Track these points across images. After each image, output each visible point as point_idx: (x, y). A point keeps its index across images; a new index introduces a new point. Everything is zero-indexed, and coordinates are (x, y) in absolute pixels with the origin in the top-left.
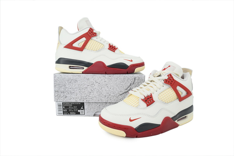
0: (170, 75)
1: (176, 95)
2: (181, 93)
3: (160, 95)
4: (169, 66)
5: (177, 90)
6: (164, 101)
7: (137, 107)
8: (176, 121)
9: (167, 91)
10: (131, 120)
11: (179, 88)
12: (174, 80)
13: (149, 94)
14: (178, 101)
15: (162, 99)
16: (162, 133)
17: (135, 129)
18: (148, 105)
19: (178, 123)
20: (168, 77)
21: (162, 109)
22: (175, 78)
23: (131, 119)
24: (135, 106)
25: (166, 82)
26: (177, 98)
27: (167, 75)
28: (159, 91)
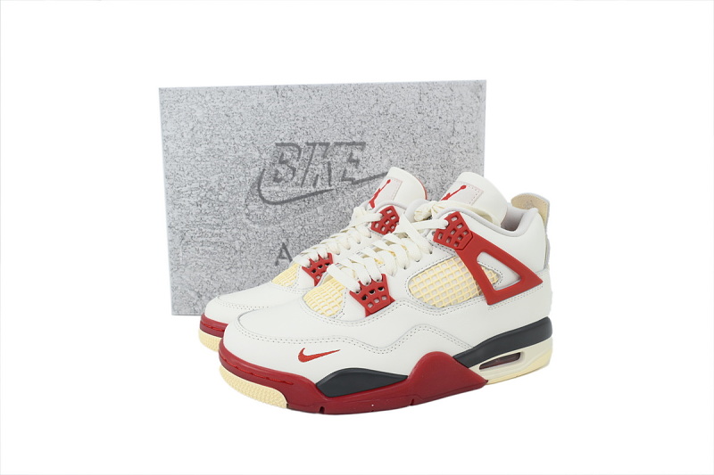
0: (457, 215)
1: (474, 281)
2: (494, 276)
3: (417, 281)
4: (464, 187)
5: (480, 266)
6: (426, 300)
7: (333, 317)
8: (475, 369)
9: (443, 267)
10: (303, 358)
11: (484, 260)
12: (467, 230)
13: (377, 276)
14: (481, 302)
15: (422, 294)
16: (411, 405)
17: (316, 385)
18: (368, 313)
19: (484, 374)
20: (447, 223)
21: (418, 328)
22: (475, 227)
23: (305, 353)
24: (329, 313)
25: (442, 237)
26: (477, 292)
27: (446, 215)
28: (414, 268)
